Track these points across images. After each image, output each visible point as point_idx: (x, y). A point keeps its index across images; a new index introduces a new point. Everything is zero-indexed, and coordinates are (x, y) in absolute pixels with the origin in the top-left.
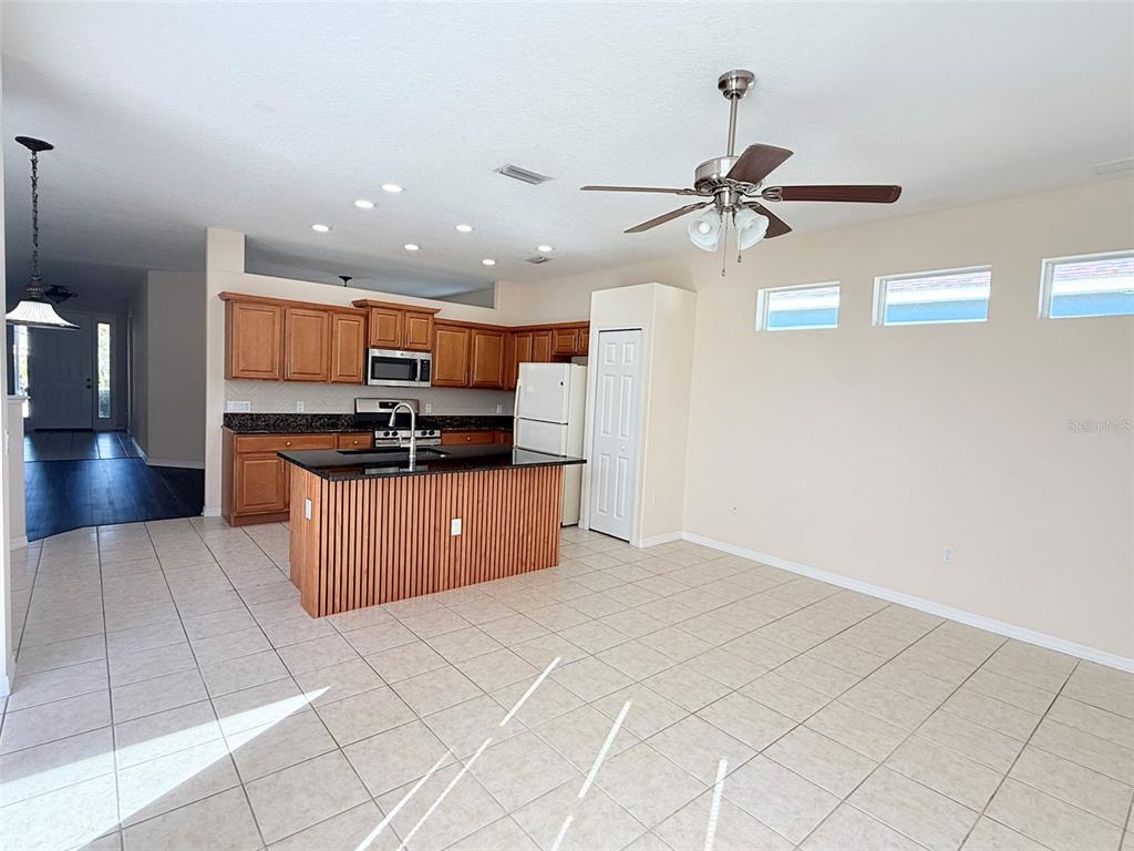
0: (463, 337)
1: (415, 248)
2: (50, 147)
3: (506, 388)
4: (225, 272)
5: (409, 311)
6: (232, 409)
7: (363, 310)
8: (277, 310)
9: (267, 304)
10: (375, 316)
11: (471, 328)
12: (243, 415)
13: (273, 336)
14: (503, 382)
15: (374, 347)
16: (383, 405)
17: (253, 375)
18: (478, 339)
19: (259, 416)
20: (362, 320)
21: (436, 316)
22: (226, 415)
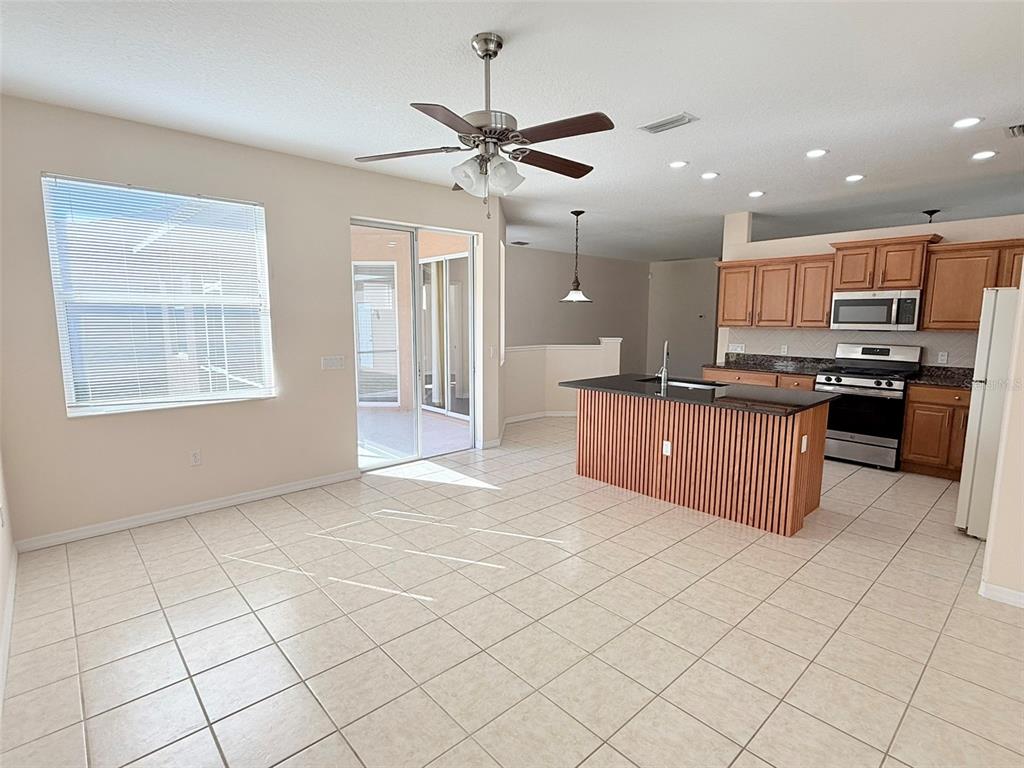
1: (857, 178)
2: (583, 212)
4: (737, 246)
5: (887, 245)
6: (731, 350)
8: (753, 270)
10: (840, 258)
13: (748, 291)
16: (867, 351)
17: (732, 323)
20: (831, 265)
22: (727, 354)
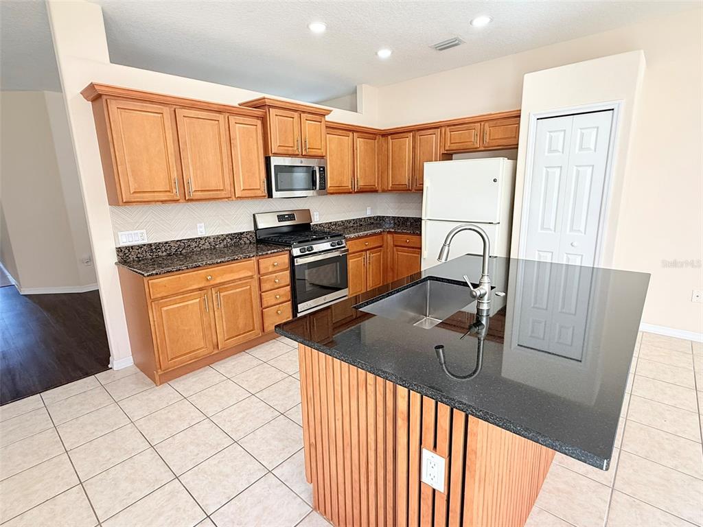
0: (347, 140)
3: (380, 190)
5: (304, 112)
6: (125, 241)
7: (259, 112)
8: (167, 111)
9: (152, 102)
10: (274, 117)
11: (353, 131)
12: (140, 247)
13: (166, 147)
14: (378, 184)
15: (276, 154)
16: (281, 218)
17: (148, 197)
18: (360, 142)
19: (158, 246)
20: (259, 123)
21: (328, 118)
22: (119, 250)
